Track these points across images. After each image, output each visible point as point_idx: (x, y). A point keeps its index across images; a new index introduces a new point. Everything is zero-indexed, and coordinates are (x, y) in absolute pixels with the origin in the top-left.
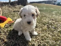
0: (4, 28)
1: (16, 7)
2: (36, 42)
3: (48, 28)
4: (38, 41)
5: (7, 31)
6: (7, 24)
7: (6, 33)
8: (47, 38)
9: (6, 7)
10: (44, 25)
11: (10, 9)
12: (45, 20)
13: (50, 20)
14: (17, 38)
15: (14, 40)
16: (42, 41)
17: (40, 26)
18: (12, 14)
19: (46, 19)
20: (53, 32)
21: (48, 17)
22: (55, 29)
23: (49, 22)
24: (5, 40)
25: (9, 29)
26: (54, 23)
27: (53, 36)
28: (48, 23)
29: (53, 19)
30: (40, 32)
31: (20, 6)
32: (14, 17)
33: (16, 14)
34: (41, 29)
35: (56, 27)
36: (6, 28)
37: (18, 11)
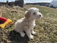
0: (4, 29)
1: (13, 7)
3: (45, 29)
4: (37, 42)
5: (8, 32)
6: (7, 25)
7: (7, 34)
9: (3, 7)
10: (41, 26)
11: (8, 9)
13: (46, 22)
17: (37, 27)
18: (11, 15)
19: (42, 21)
20: (49, 33)
21: (44, 19)
22: (51, 30)
23: (45, 24)
25: (10, 30)
26: (49, 25)
27: (49, 37)
29: (48, 21)
31: (17, 6)
33: (14, 14)
36: (7, 29)
37: (16, 12)
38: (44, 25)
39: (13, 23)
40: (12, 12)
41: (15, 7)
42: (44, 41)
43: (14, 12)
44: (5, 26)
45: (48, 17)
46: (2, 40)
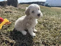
1: (6, 7)
5: (8, 32)
13: (44, 20)
15: (18, 40)
19: (40, 19)
20: (50, 30)
21: (41, 17)
22: (51, 27)
26: (48, 22)
29: (46, 19)
31: (11, 6)
33: (9, 15)
36: (5, 29)
38: (43, 23)
39: (11, 22)
40: (6, 12)
41: (8, 7)
43: (8, 12)
44: (2, 26)
45: (45, 16)
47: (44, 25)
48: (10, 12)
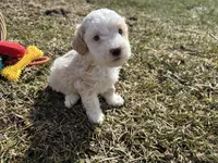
0: (18, 83)
2: (118, 125)
3: (162, 79)
4: (123, 125)
5: (31, 92)
6: (27, 70)
7: (27, 100)
8: (153, 113)
10: (150, 67)
12: (157, 48)
13: (174, 48)
14: (61, 116)
15: (52, 121)
16: (135, 125)
17: (135, 73)
19: (161, 46)
20: (174, 93)
21: (169, 37)
22: (182, 83)
23: (167, 57)
24: (28, 123)
25: (36, 88)
27: (171, 108)
28: (163, 62)
30: (133, 96)
32: (48, 37)
34: (136, 84)
35: (186, 77)
36: (27, 82)
37: (62, 10)
39: (48, 59)
40: (48, 13)
42: (146, 119)
43: (55, 11)
44: (19, 72)
46: (13, 120)
47: (160, 72)
48: (63, 13)
